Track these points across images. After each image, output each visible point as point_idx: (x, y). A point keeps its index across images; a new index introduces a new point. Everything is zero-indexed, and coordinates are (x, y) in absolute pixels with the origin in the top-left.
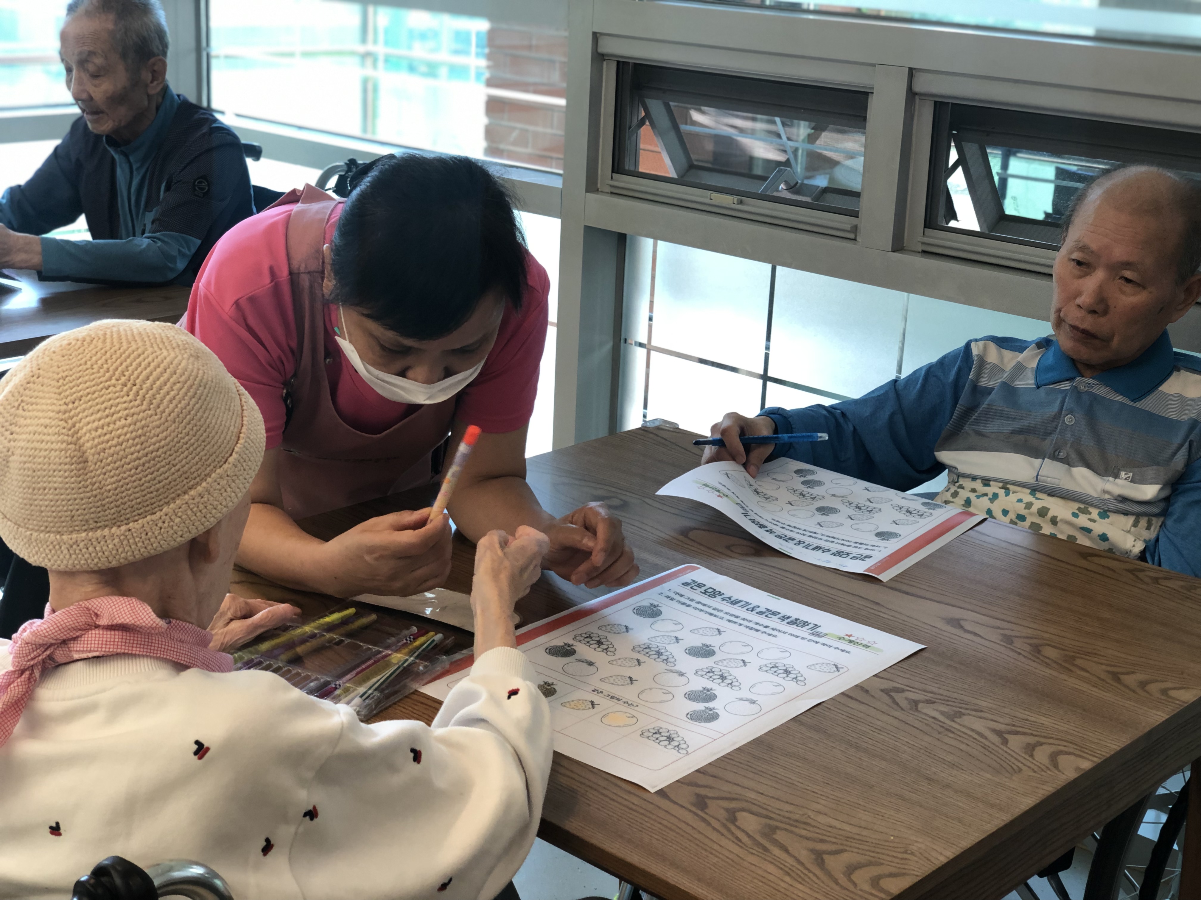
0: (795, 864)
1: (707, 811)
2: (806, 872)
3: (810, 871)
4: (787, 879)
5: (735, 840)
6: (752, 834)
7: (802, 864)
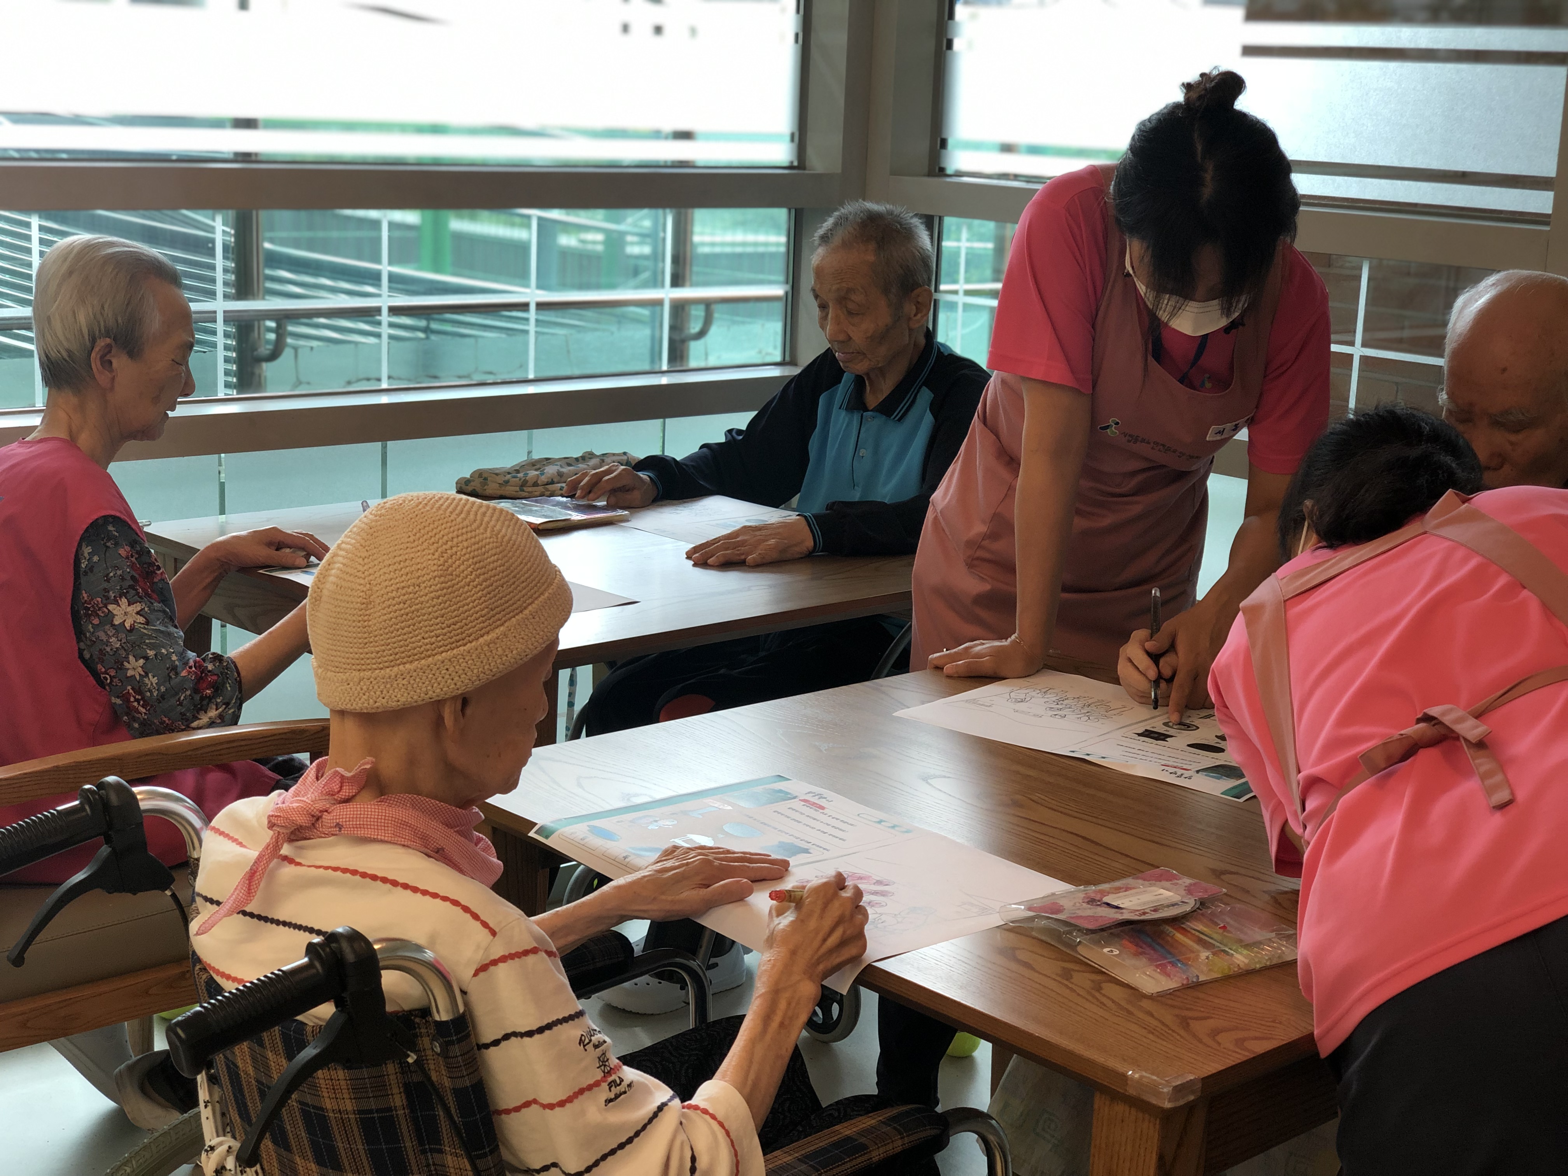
0: (1159, 1025)
1: (1072, 980)
2: (1170, 1032)
3: (1173, 1031)
4: (1151, 1036)
5: (1099, 1004)
6: (1117, 1000)
7: (1167, 1026)
